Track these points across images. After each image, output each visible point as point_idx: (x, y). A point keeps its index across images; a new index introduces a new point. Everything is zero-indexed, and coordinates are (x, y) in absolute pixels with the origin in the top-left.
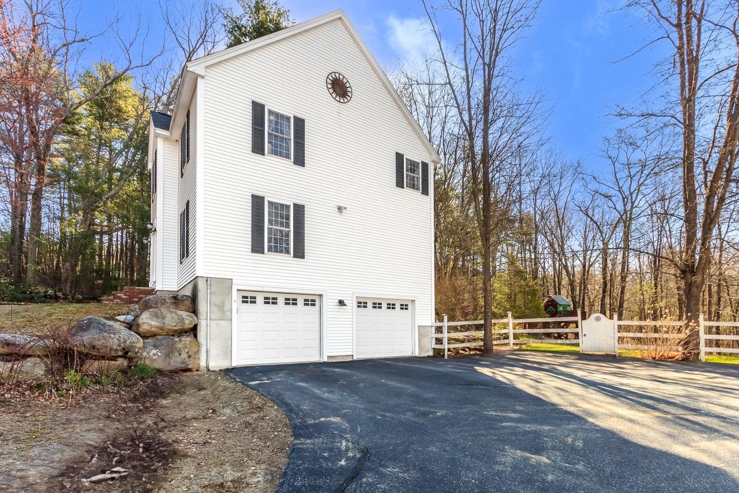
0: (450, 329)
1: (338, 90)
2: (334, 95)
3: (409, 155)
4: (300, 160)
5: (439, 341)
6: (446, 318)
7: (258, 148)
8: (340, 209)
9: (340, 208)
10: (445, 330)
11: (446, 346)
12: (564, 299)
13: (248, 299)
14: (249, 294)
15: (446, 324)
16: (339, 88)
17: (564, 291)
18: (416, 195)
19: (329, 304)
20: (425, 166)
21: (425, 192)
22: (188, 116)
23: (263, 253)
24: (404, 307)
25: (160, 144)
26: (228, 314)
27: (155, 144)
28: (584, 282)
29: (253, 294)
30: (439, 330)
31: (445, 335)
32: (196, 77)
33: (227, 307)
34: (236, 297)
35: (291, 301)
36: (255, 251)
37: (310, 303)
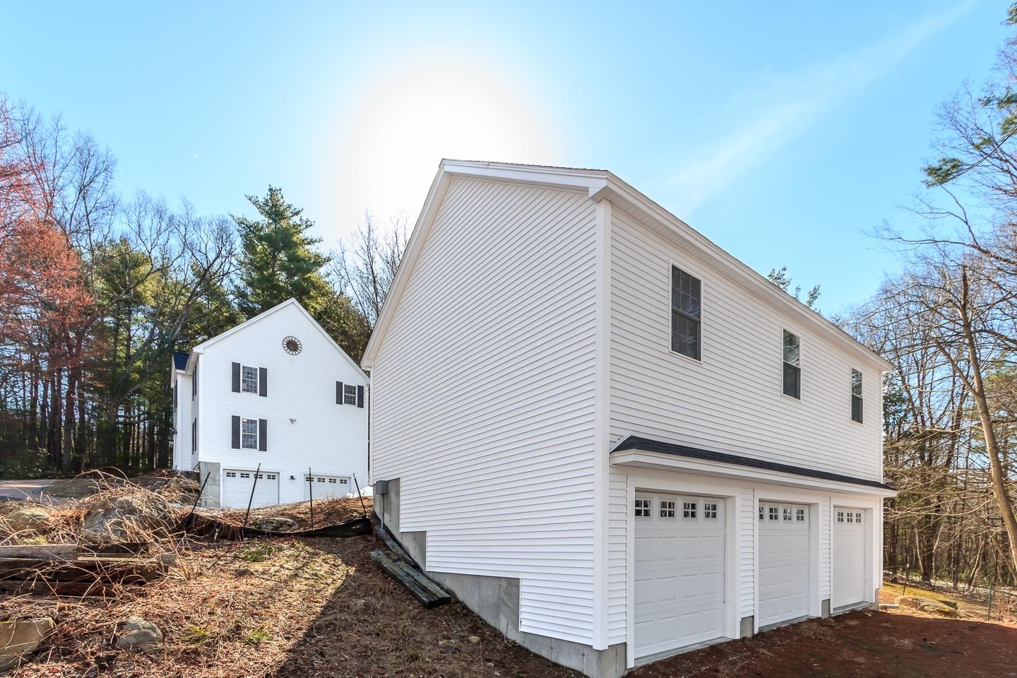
1: (291, 348)
2: (288, 351)
3: (347, 382)
4: (264, 393)
7: (236, 388)
8: (292, 421)
13: (231, 474)
14: (231, 472)
16: (292, 346)
18: (353, 408)
19: (284, 478)
20: (361, 388)
22: (196, 367)
23: (239, 448)
24: (343, 482)
25: (179, 378)
26: (218, 482)
27: (176, 377)
29: (233, 472)
32: (198, 355)
33: (217, 478)
34: (222, 473)
35: (258, 476)
36: (234, 447)
37: (271, 478)
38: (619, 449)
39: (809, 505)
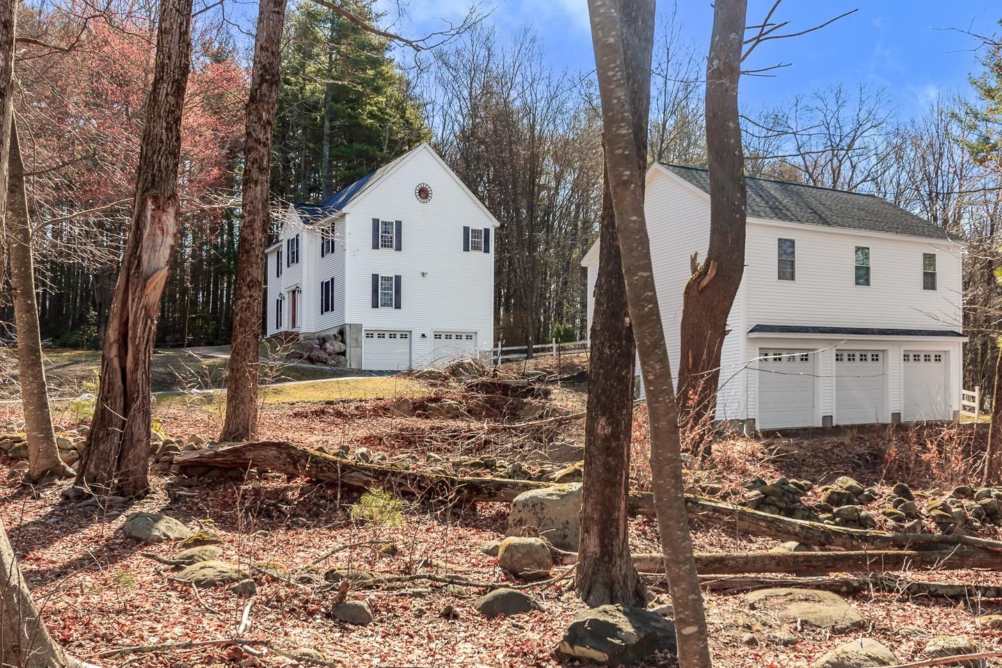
0: (503, 353)
1: (422, 195)
2: (420, 198)
3: (473, 226)
4: (398, 249)
6: (501, 345)
7: (375, 246)
9: (423, 274)
10: (500, 352)
13: (370, 335)
15: (500, 348)
18: (480, 253)
19: (416, 336)
21: (486, 252)
23: (378, 307)
24: (469, 338)
25: (305, 234)
26: (360, 344)
29: (372, 333)
30: (495, 353)
32: (344, 214)
33: (359, 340)
34: (364, 334)
35: (392, 336)
36: (373, 307)
37: (404, 336)
38: (751, 331)
39: (883, 351)
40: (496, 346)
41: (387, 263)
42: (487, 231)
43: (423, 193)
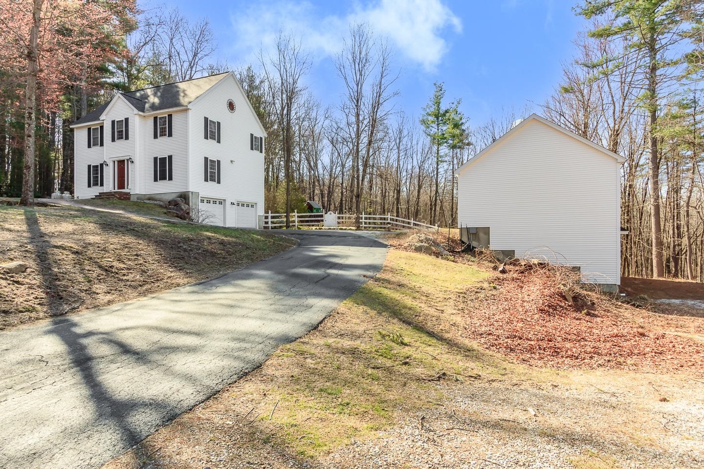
0: (273, 217)
2: (230, 110)
3: (255, 134)
4: (219, 141)
5: (267, 223)
6: (270, 212)
7: (206, 137)
9: (232, 161)
10: (270, 217)
11: (270, 225)
12: (316, 203)
15: (270, 215)
17: (316, 198)
18: (258, 152)
19: (228, 204)
21: (261, 152)
23: (208, 182)
24: (252, 206)
28: (330, 193)
29: (204, 199)
30: (266, 217)
31: (270, 220)
32: (188, 109)
33: (197, 204)
34: (200, 200)
35: (215, 202)
36: (205, 181)
37: (220, 203)
40: (266, 212)
41: (212, 151)
42: (261, 138)
43: (231, 106)
